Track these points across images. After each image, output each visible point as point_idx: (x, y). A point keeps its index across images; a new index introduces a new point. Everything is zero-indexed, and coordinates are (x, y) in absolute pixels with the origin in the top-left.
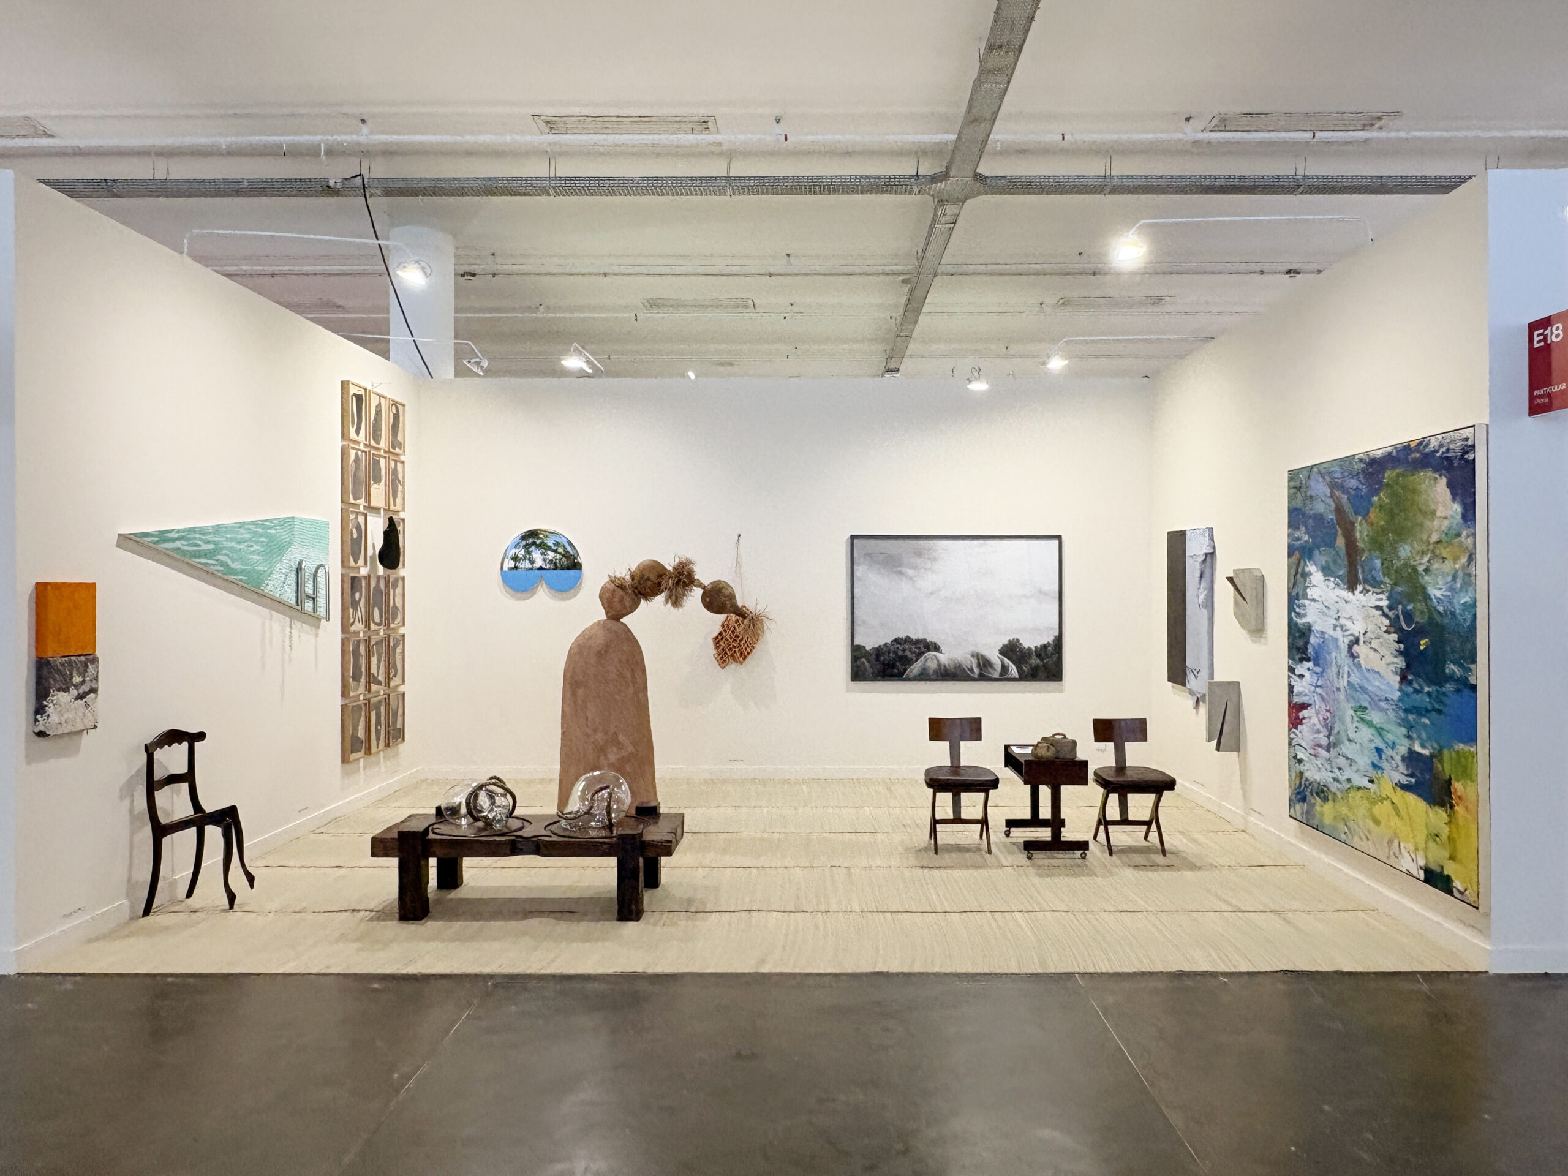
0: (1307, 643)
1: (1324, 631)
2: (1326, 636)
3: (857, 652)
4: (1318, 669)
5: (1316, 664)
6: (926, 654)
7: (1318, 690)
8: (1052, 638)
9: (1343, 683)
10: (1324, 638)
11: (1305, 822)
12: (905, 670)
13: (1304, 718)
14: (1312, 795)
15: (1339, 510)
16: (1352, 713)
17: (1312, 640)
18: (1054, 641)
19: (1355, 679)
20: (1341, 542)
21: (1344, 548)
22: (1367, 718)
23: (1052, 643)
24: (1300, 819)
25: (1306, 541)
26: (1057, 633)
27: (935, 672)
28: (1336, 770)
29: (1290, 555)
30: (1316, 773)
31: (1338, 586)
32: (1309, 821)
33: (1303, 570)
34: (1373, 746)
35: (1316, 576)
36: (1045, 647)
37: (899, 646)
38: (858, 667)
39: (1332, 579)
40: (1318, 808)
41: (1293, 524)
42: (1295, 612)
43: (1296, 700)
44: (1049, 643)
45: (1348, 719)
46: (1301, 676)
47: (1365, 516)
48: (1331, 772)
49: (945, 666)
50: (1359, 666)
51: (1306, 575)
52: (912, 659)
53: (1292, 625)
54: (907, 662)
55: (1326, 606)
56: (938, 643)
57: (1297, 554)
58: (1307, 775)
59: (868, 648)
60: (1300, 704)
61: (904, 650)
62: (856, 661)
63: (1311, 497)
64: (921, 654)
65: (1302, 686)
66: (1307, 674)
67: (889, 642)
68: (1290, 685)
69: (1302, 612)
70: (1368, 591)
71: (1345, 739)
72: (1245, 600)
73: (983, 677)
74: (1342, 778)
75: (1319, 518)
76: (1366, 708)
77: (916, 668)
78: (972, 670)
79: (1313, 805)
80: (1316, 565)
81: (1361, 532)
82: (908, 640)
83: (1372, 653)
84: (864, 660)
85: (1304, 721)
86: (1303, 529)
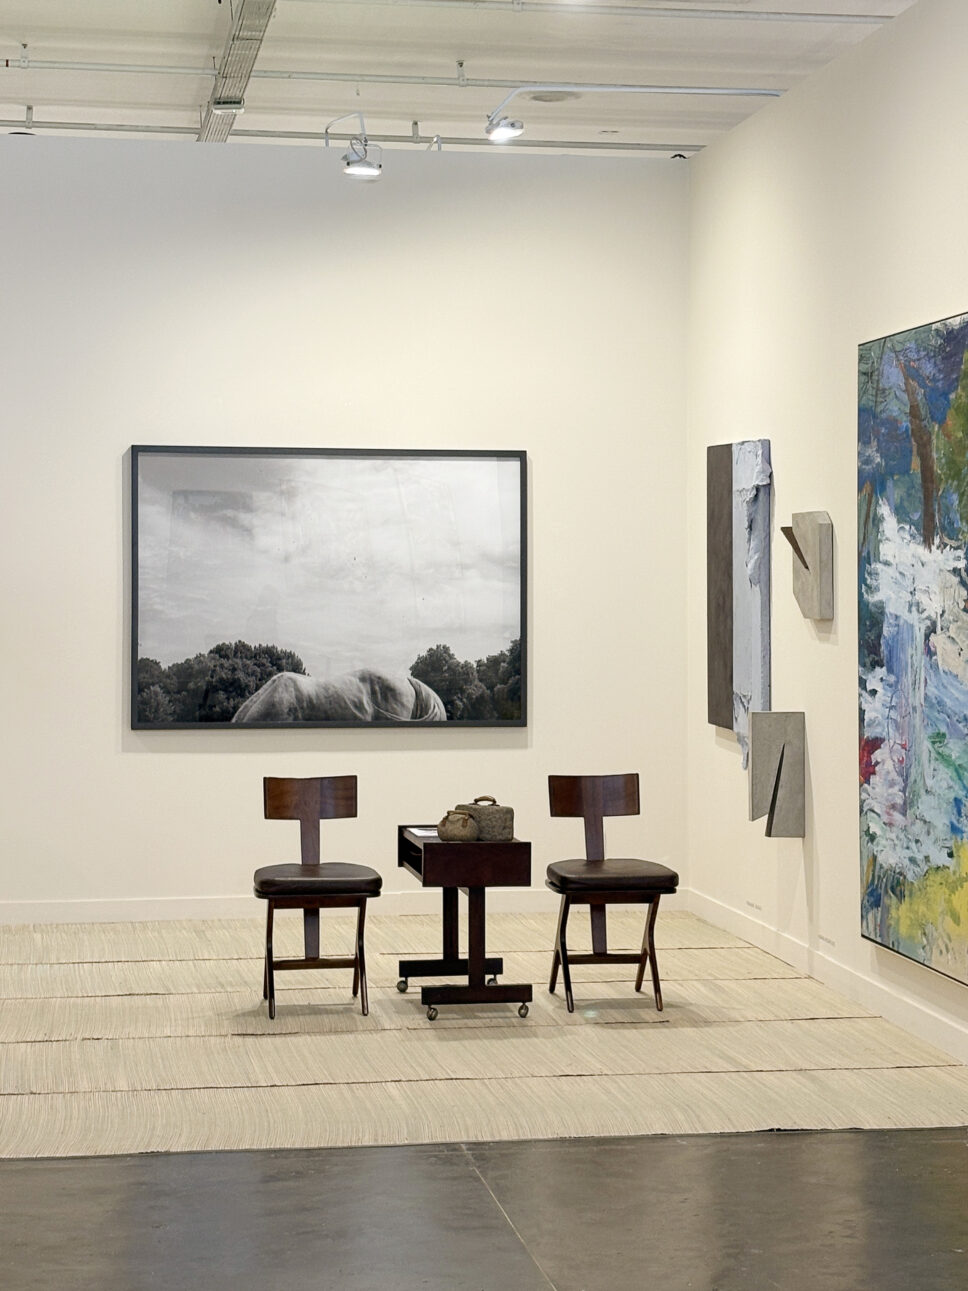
0: (879, 635)
1: (898, 614)
2: (901, 622)
3: (142, 673)
4: (892, 679)
5: (890, 671)
6: (275, 677)
7: (893, 714)
8: (509, 645)
9: (918, 699)
10: (898, 625)
11: (879, 940)
12: (236, 708)
13: (877, 763)
14: (887, 892)
15: (914, 413)
16: (930, 746)
17: (886, 631)
18: (511, 651)
19: (932, 691)
20: (916, 464)
21: (920, 475)
22: (946, 751)
23: (507, 653)
24: (872, 937)
25: (878, 464)
26: (517, 636)
27: (292, 710)
28: (913, 845)
29: (860, 490)
30: (891, 857)
31: (914, 538)
32: (883, 939)
33: (875, 514)
34: (952, 795)
35: (890, 524)
36: (494, 661)
37: (223, 661)
38: (144, 702)
39: (907, 527)
40: (893, 912)
41: (863, 437)
42: (866, 585)
43: (868, 734)
44: (502, 654)
45: (925, 757)
46: (874, 692)
47: (942, 422)
48: (908, 848)
49: (310, 701)
50: (935, 667)
51: (877, 521)
52: (247, 686)
53: (862, 605)
54: (238, 690)
55: (901, 573)
56: (299, 654)
57: (867, 487)
58: (880, 859)
59: (164, 666)
60: (873, 739)
61: (234, 670)
62: (141, 690)
63: (884, 390)
64: (265, 677)
65: (876, 710)
66: (879, 688)
67: (205, 652)
68: (860, 709)
69: (874, 583)
70: (946, 545)
71: (923, 792)
72: (807, 568)
73: (381, 721)
74: (920, 857)
75: (892, 423)
76: (944, 735)
77: (254, 704)
78: (359, 706)
79: (887, 910)
80: (889, 505)
81: (938, 449)
82: (241, 649)
83: (949, 646)
84: (157, 688)
85: (877, 768)
86: (874, 444)
